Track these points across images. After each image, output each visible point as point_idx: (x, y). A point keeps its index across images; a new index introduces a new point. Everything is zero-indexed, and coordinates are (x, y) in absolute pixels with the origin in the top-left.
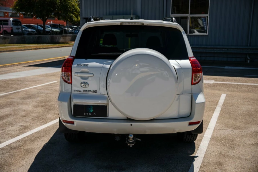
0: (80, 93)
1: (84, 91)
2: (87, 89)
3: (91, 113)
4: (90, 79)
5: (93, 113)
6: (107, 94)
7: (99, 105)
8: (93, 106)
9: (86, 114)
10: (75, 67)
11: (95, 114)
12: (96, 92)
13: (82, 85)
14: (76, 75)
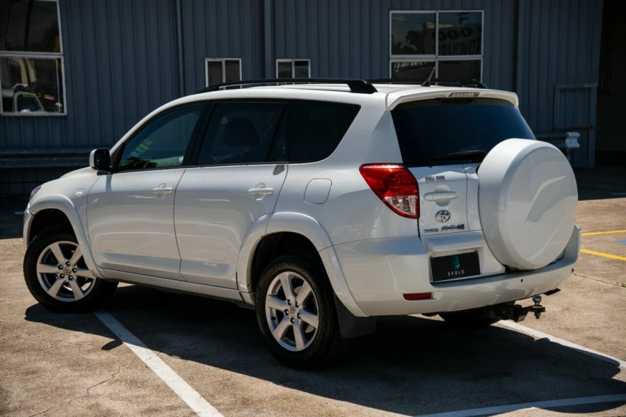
0: (437, 233)
1: (444, 228)
2: (448, 224)
3: (457, 270)
4: (452, 202)
5: (460, 269)
6: (480, 229)
7: (465, 252)
8: (459, 255)
9: (451, 274)
10: (423, 183)
11: (463, 272)
12: (461, 227)
13: (439, 218)
14: (430, 197)
